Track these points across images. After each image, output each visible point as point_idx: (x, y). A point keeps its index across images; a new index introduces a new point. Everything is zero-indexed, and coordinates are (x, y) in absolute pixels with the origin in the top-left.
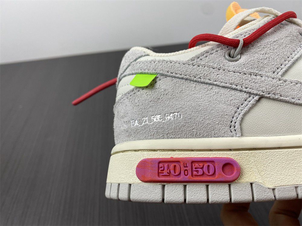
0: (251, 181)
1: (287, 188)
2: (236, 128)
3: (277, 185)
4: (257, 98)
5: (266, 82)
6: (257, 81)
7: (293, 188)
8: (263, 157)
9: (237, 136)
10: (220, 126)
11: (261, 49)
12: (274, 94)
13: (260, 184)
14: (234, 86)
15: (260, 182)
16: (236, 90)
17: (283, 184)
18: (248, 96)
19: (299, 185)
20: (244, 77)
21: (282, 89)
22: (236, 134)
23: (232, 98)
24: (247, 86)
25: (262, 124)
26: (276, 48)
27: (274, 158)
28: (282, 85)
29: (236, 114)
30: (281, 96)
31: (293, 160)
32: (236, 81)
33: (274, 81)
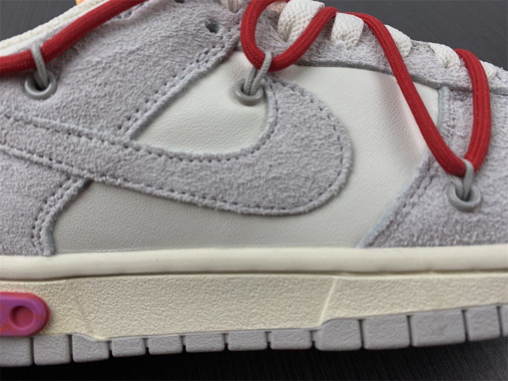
0: (69, 332)
1: (129, 340)
2: (41, 240)
3: (114, 336)
4: (80, 183)
5: (96, 151)
6: (78, 149)
7: (138, 341)
8: (93, 289)
9: (44, 254)
10: (11, 235)
11: (98, 71)
12: (113, 176)
13: (83, 336)
14: (35, 158)
15: (83, 332)
16: (40, 164)
17: (123, 333)
18: (64, 177)
19: (149, 335)
20: (54, 138)
21: (128, 167)
22: (42, 250)
23: (31, 182)
24: (59, 159)
25: (93, 232)
26: (131, 68)
27: (113, 291)
28: (128, 158)
29: (41, 214)
30: (125, 180)
31: (143, 295)
32: (38, 145)
33: (114, 149)
